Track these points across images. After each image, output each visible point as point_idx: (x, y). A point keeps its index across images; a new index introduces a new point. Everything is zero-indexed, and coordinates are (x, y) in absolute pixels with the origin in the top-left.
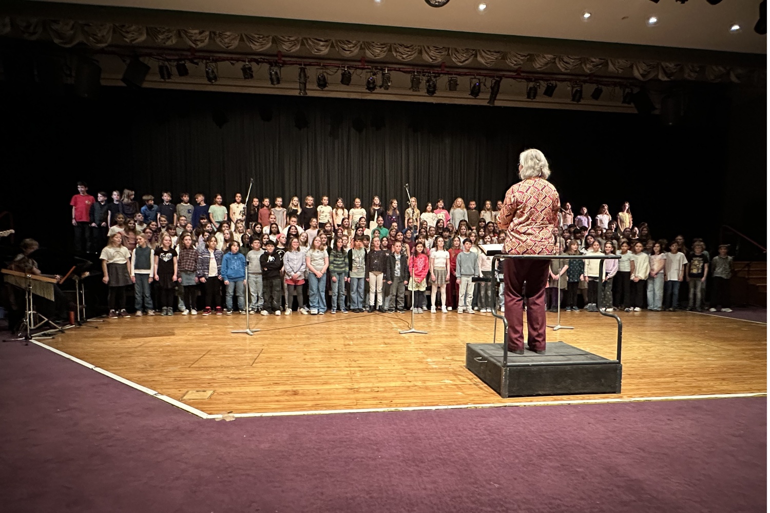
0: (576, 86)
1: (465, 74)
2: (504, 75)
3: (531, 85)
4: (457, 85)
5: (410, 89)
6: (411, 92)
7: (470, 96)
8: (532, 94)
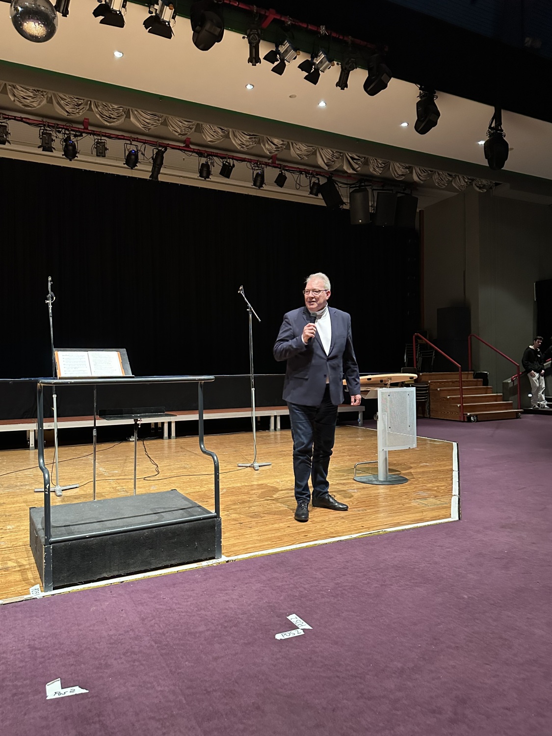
0: (256, 168)
1: (118, 137)
2: (168, 144)
3: (203, 160)
4: (106, 149)
5: (39, 147)
6: (40, 151)
7: (126, 166)
8: (205, 172)
